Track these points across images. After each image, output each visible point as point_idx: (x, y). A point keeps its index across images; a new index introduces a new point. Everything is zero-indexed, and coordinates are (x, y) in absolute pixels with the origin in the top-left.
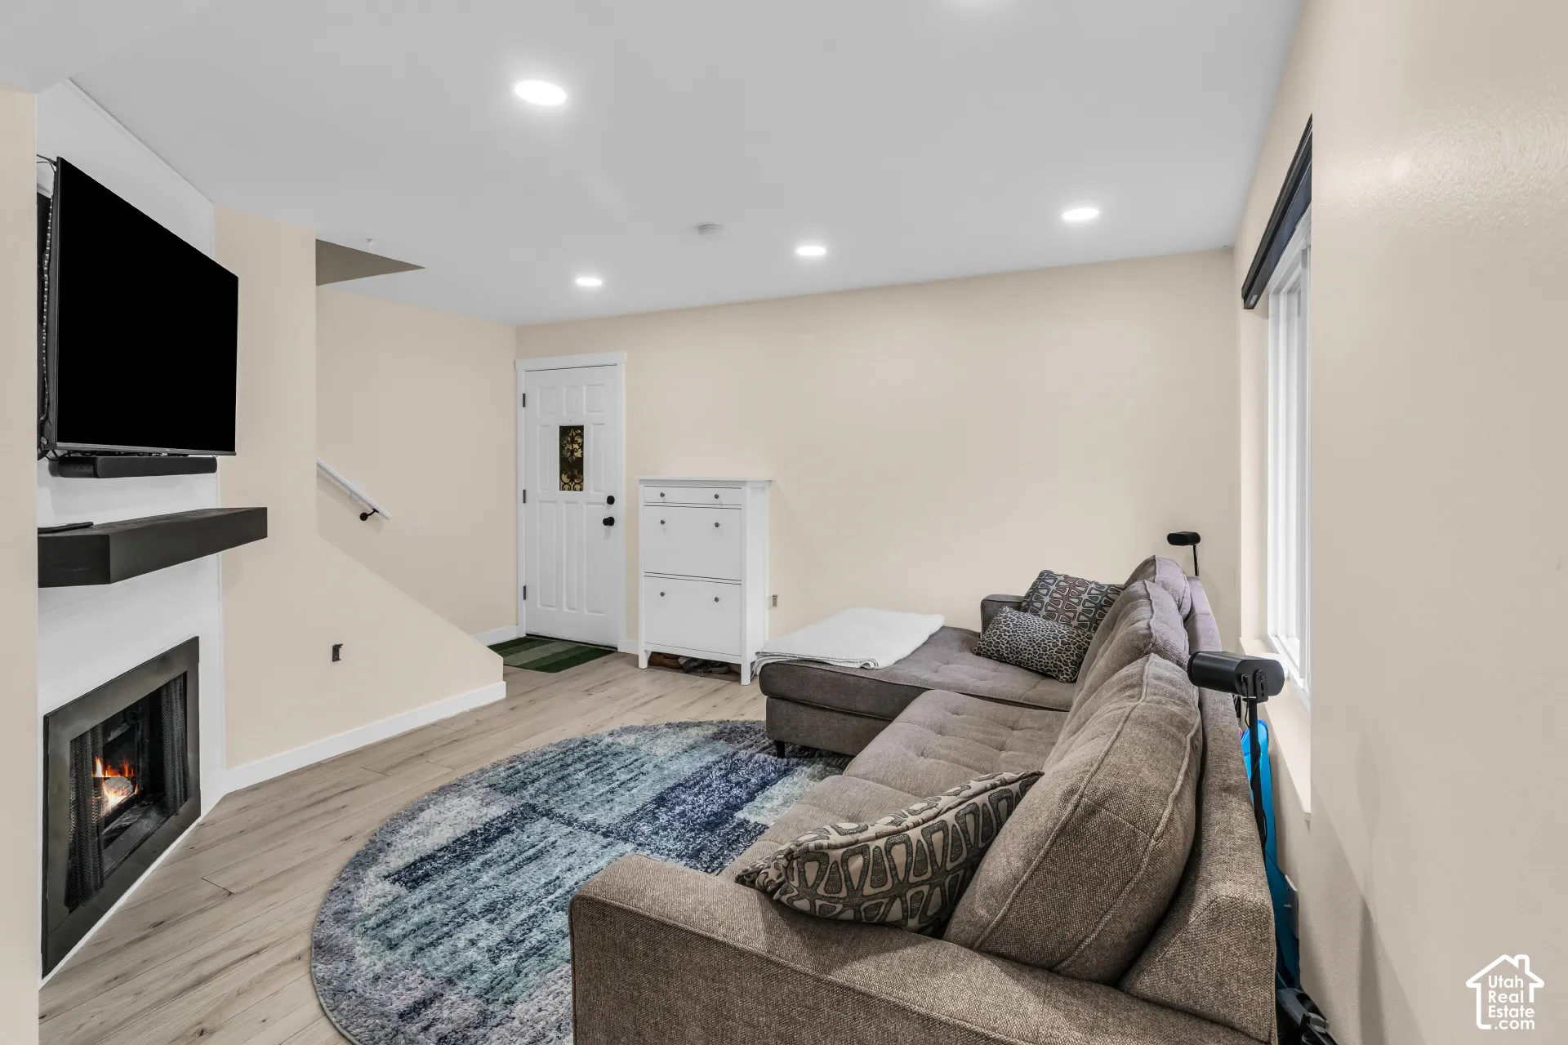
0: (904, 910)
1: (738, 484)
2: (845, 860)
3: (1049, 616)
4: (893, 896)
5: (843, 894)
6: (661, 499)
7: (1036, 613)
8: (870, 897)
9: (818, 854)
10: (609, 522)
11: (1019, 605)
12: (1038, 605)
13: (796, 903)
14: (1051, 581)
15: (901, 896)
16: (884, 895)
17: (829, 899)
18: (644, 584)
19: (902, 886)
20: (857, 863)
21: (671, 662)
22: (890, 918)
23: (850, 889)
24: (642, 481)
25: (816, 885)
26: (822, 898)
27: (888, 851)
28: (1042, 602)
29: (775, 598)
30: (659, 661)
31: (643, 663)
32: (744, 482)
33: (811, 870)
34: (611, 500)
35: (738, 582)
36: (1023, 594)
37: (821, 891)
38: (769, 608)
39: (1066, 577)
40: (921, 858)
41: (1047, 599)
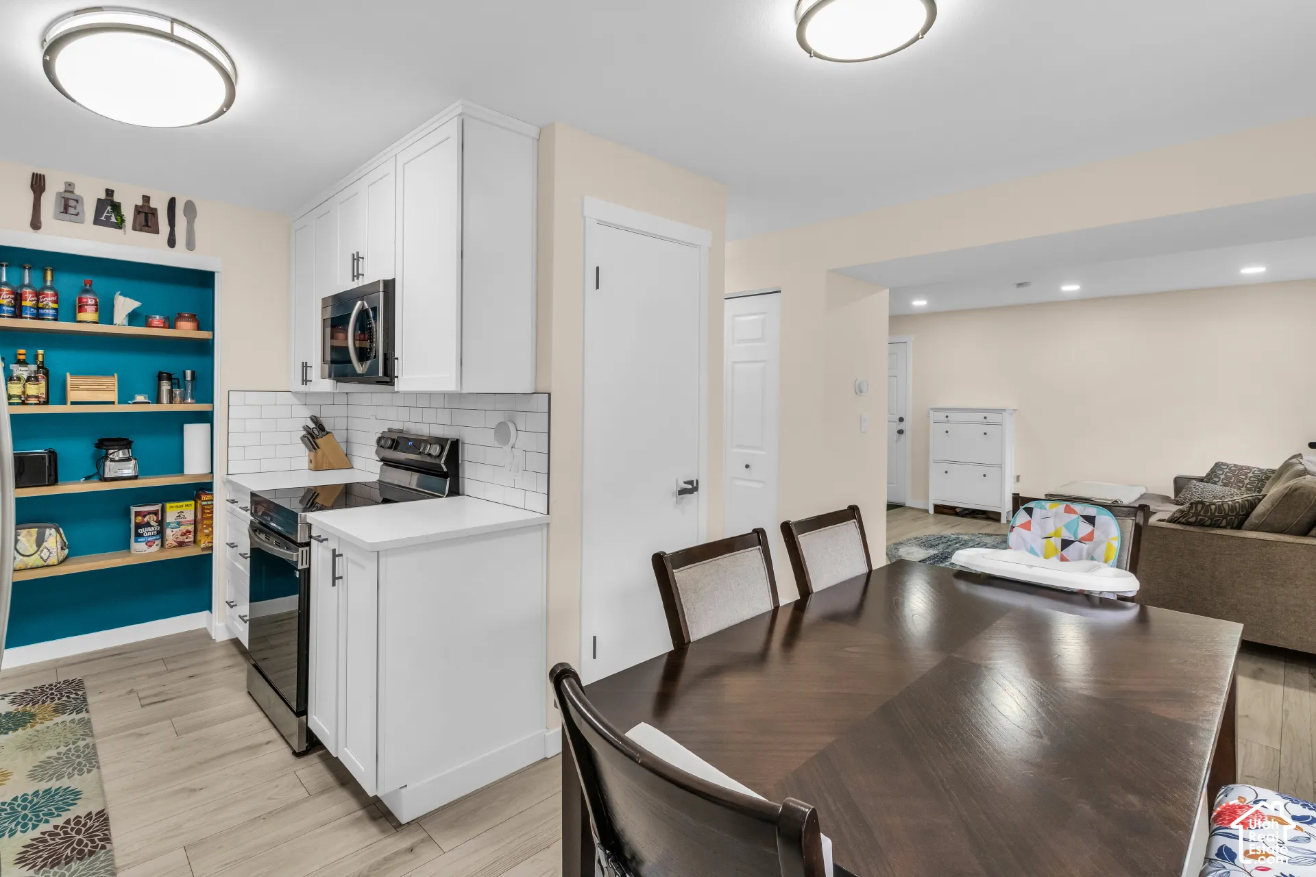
0: (1227, 523)
1: (1000, 411)
2: (1210, 505)
3: (1225, 485)
4: (1224, 517)
5: (1209, 514)
6: (946, 419)
7: (1215, 483)
8: (1217, 516)
9: (1202, 503)
10: (901, 432)
11: (1201, 480)
12: (1217, 480)
13: (1190, 520)
14: (1225, 467)
15: (1226, 518)
16: (1222, 516)
17: (1204, 516)
18: (932, 466)
19: (1227, 515)
20: (1213, 507)
21: (951, 511)
22: (1221, 525)
23: (1211, 513)
24: (932, 409)
25: (1200, 511)
26: (1202, 516)
27: (1222, 505)
28: (1219, 478)
29: (1018, 477)
30: (940, 510)
31: (931, 511)
32: (1005, 410)
33: (1200, 507)
34: (901, 420)
35: (1000, 466)
36: (1204, 475)
37: (1202, 513)
38: (1015, 483)
39: (1235, 465)
40: (1232, 508)
41: (1222, 477)
